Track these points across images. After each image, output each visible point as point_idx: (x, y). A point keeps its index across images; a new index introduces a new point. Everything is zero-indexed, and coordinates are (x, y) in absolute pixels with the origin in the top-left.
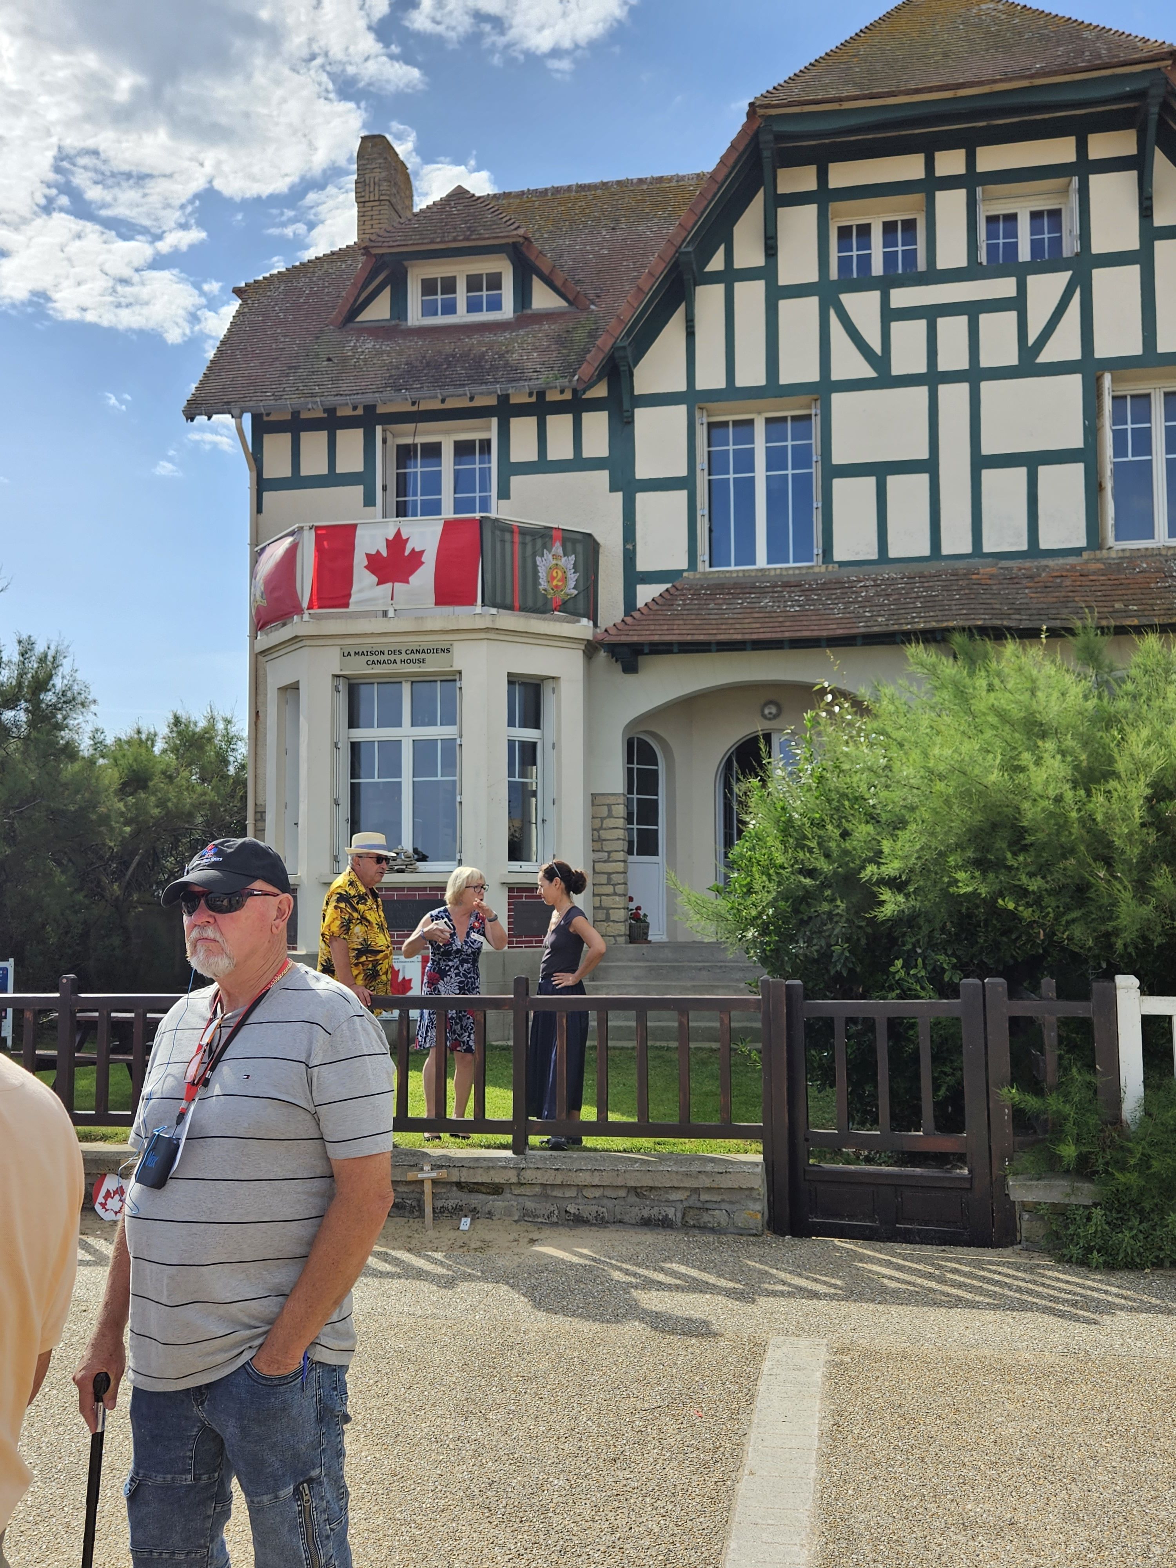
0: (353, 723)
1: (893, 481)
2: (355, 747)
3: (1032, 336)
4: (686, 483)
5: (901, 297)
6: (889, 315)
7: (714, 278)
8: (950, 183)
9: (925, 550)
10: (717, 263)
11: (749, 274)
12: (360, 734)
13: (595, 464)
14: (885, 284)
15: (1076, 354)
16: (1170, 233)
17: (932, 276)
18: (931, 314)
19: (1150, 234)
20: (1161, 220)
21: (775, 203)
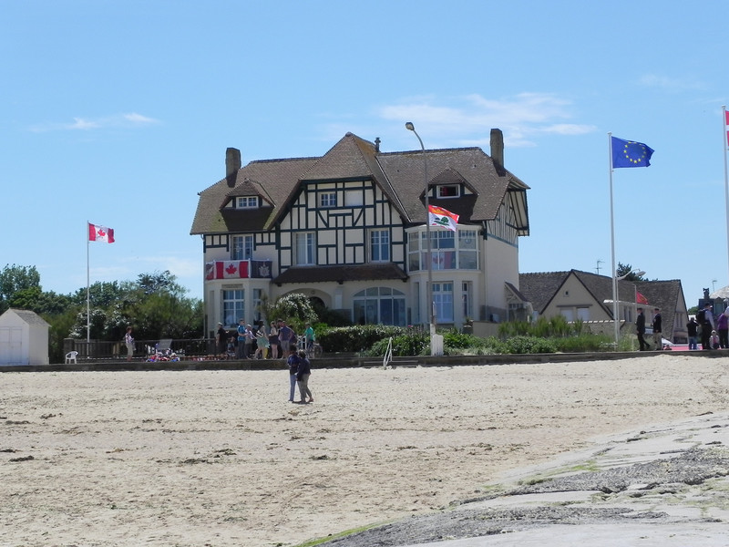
0: (225, 298)
1: (329, 249)
2: (225, 303)
3: (355, 220)
4: (291, 248)
5: (331, 212)
6: (329, 215)
7: (295, 206)
8: (340, 189)
9: (335, 263)
10: (296, 203)
11: (302, 206)
12: (226, 301)
13: (273, 244)
14: (328, 209)
15: (362, 225)
16: (379, 202)
17: (337, 208)
18: (336, 215)
19: (376, 202)
20: (377, 199)
21: (307, 192)
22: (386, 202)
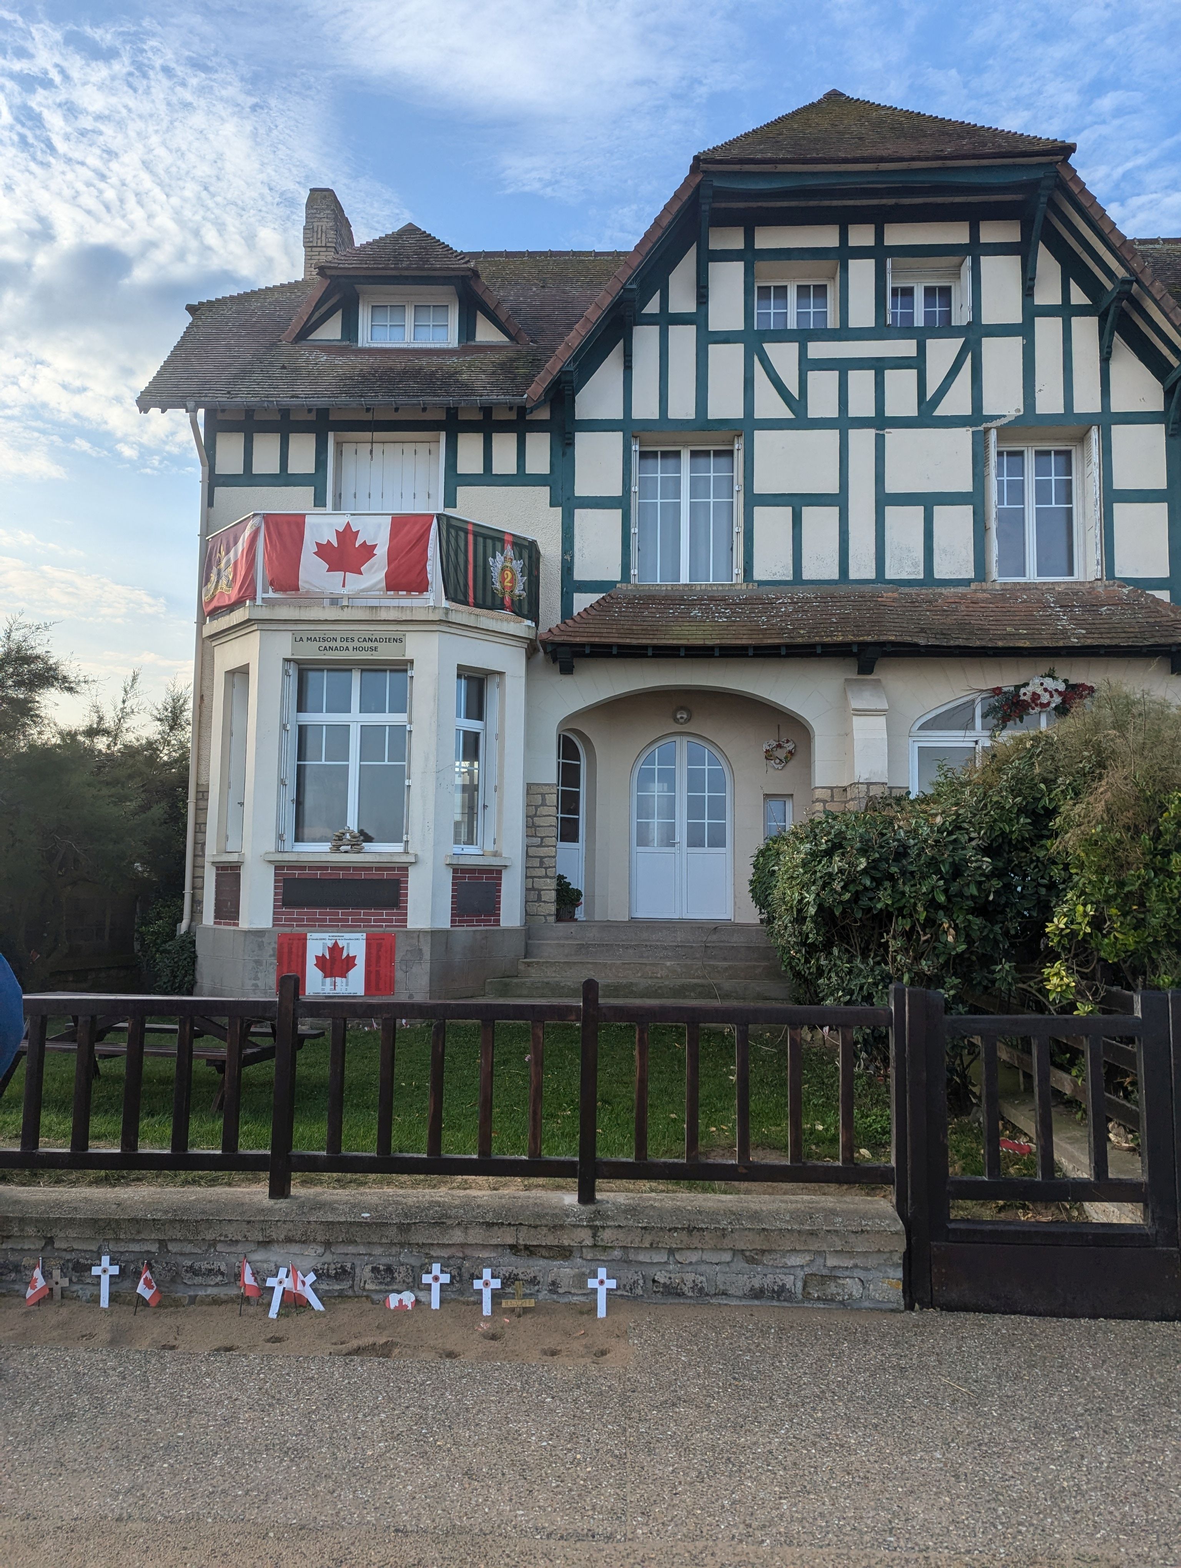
0: (301, 708)
2: (303, 730)
3: (931, 391)
4: (620, 503)
5: (818, 350)
6: (806, 365)
7: (650, 320)
8: (862, 253)
9: (833, 574)
10: (653, 307)
11: (682, 319)
12: (308, 718)
13: (537, 480)
14: (803, 337)
15: (966, 410)
16: (1048, 311)
17: (845, 333)
18: (843, 366)
19: (1031, 311)
20: (1040, 299)
21: (707, 257)
22: (1082, 311)
